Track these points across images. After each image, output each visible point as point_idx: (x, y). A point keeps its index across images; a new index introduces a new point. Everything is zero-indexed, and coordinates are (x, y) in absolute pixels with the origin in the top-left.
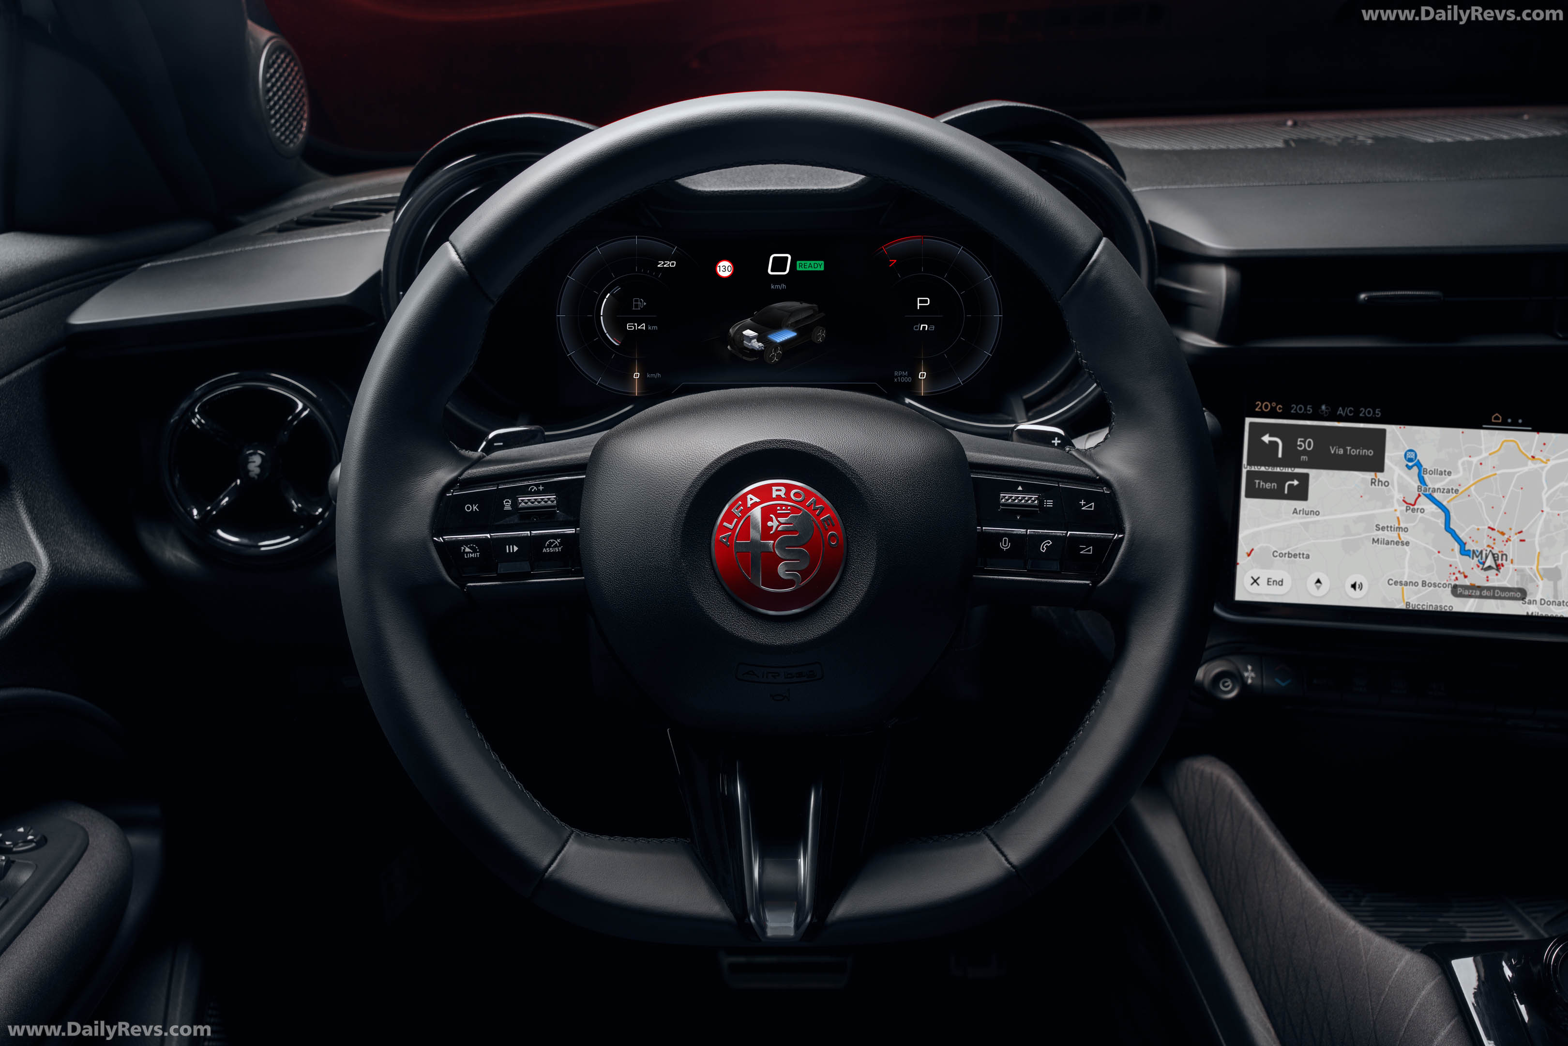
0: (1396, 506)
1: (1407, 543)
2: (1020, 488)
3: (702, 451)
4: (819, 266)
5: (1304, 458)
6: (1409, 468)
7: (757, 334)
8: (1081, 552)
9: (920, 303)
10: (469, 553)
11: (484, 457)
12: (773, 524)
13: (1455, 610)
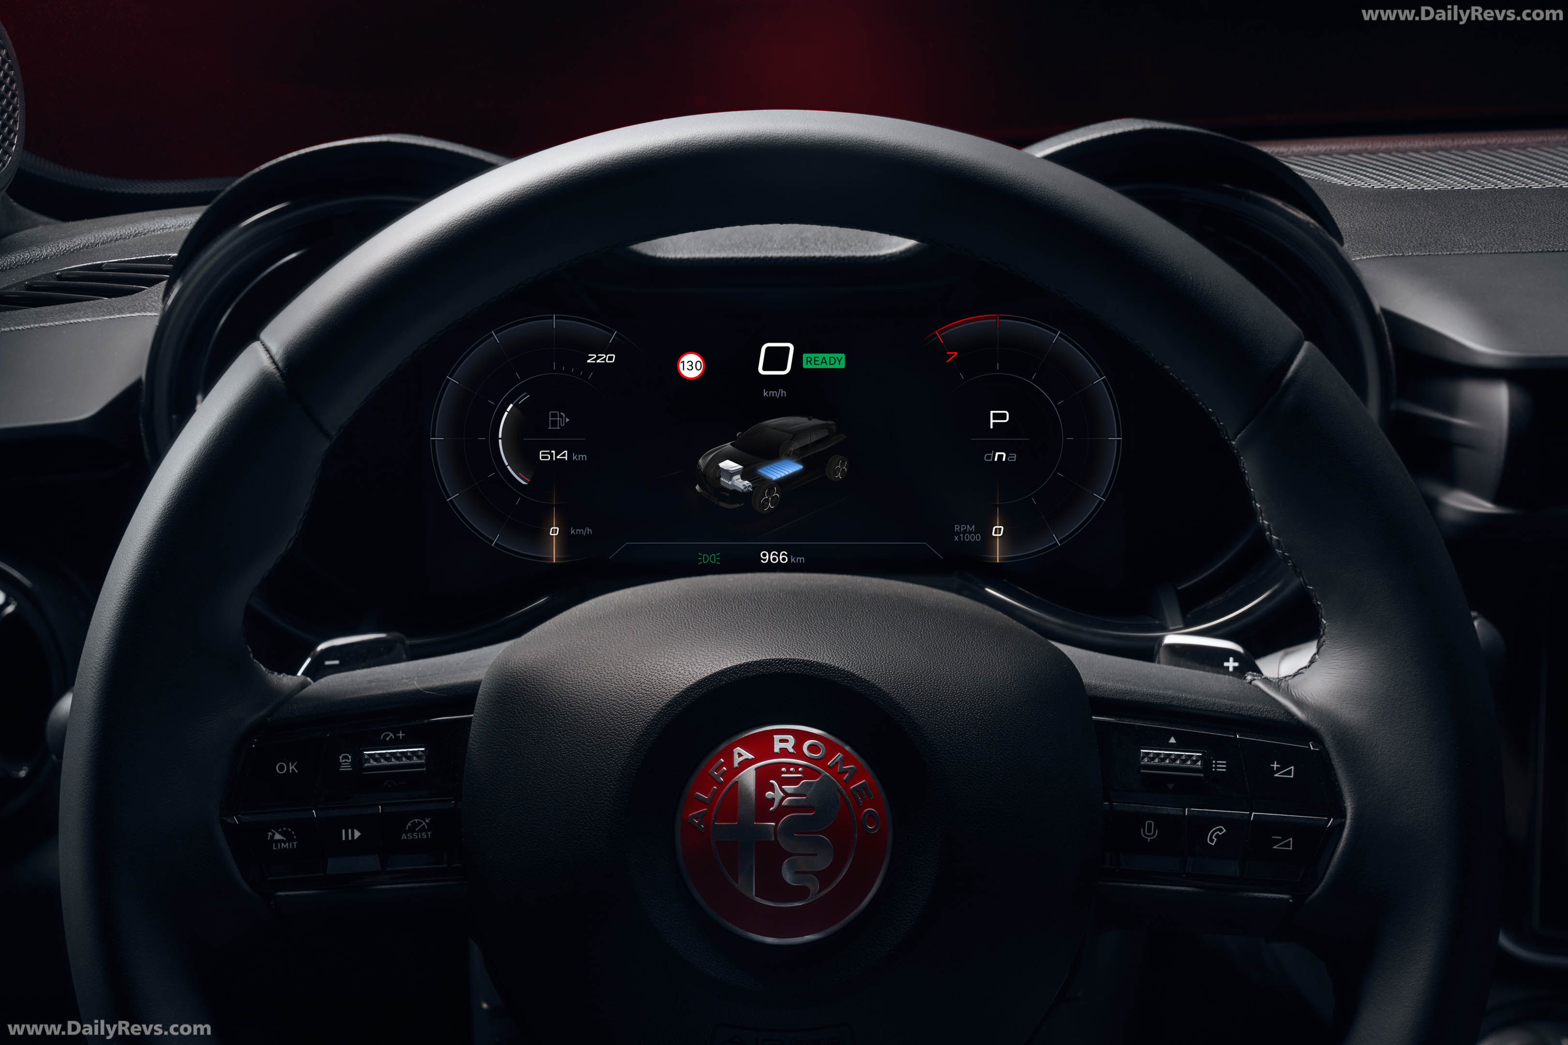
2: (1172, 740)
3: (662, 677)
4: (837, 361)
7: (741, 467)
8: (1275, 847)
9: (994, 419)
10: (280, 841)
11: (309, 684)
12: (775, 794)
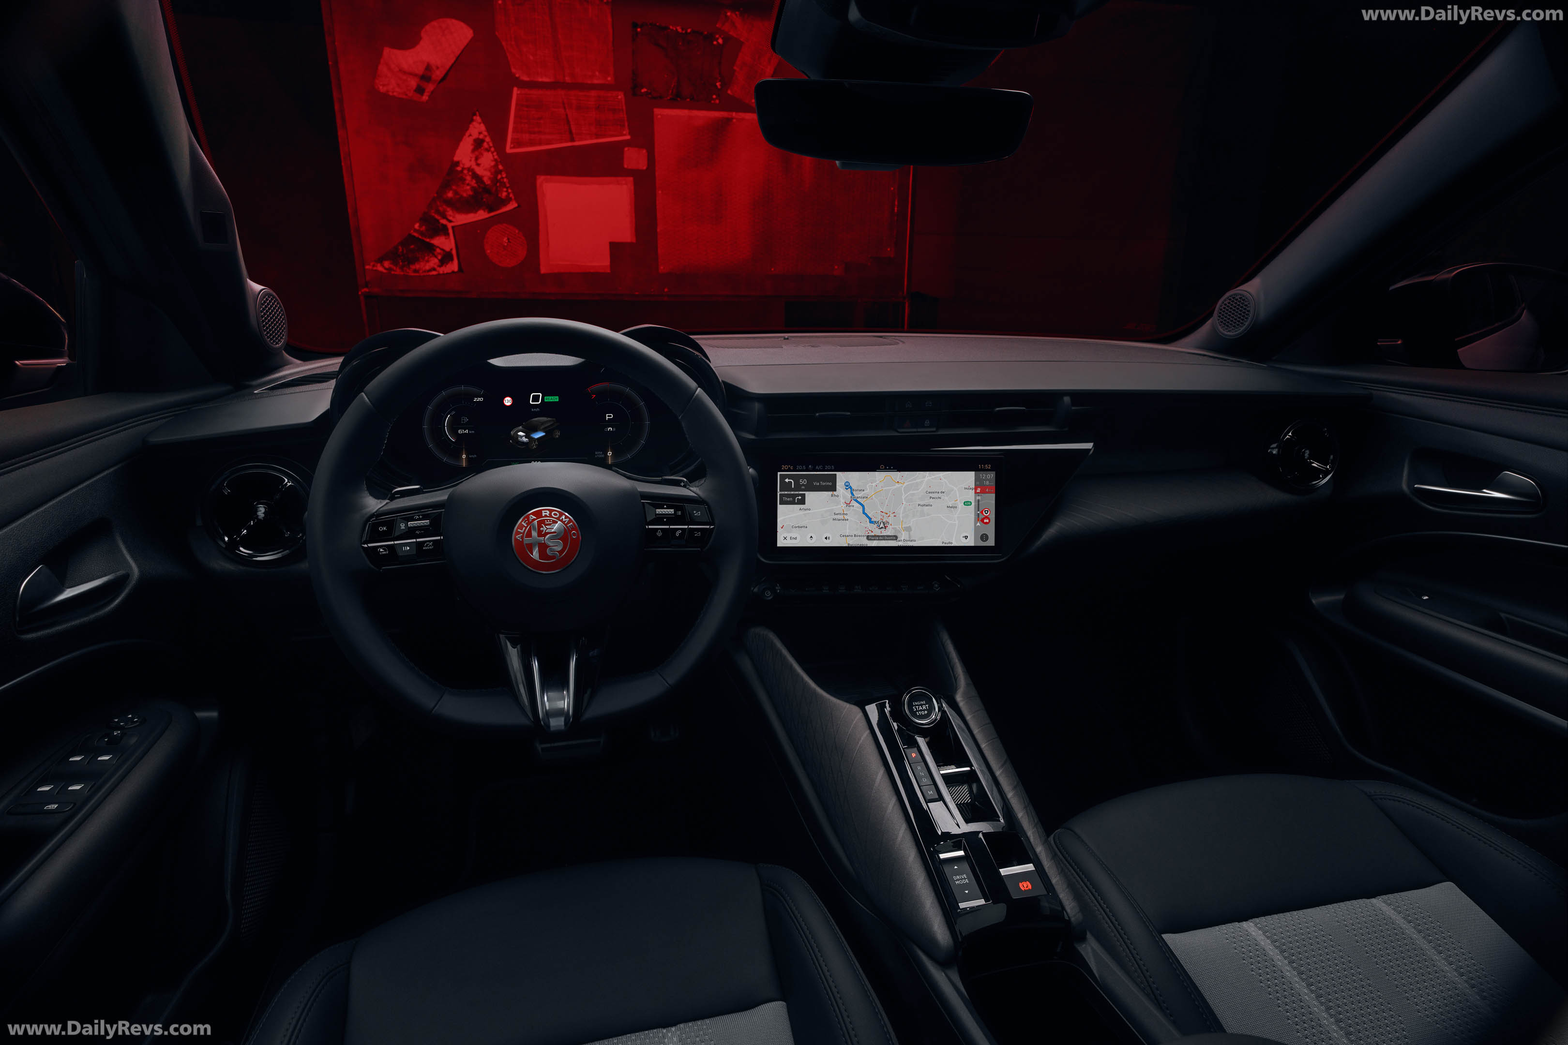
0: (842, 504)
1: (847, 520)
2: (665, 507)
4: (556, 399)
5: (803, 487)
6: (847, 489)
7: (525, 434)
8: (695, 536)
9: (608, 417)
10: (383, 552)
11: (390, 502)
12: (544, 529)
13: (868, 546)
